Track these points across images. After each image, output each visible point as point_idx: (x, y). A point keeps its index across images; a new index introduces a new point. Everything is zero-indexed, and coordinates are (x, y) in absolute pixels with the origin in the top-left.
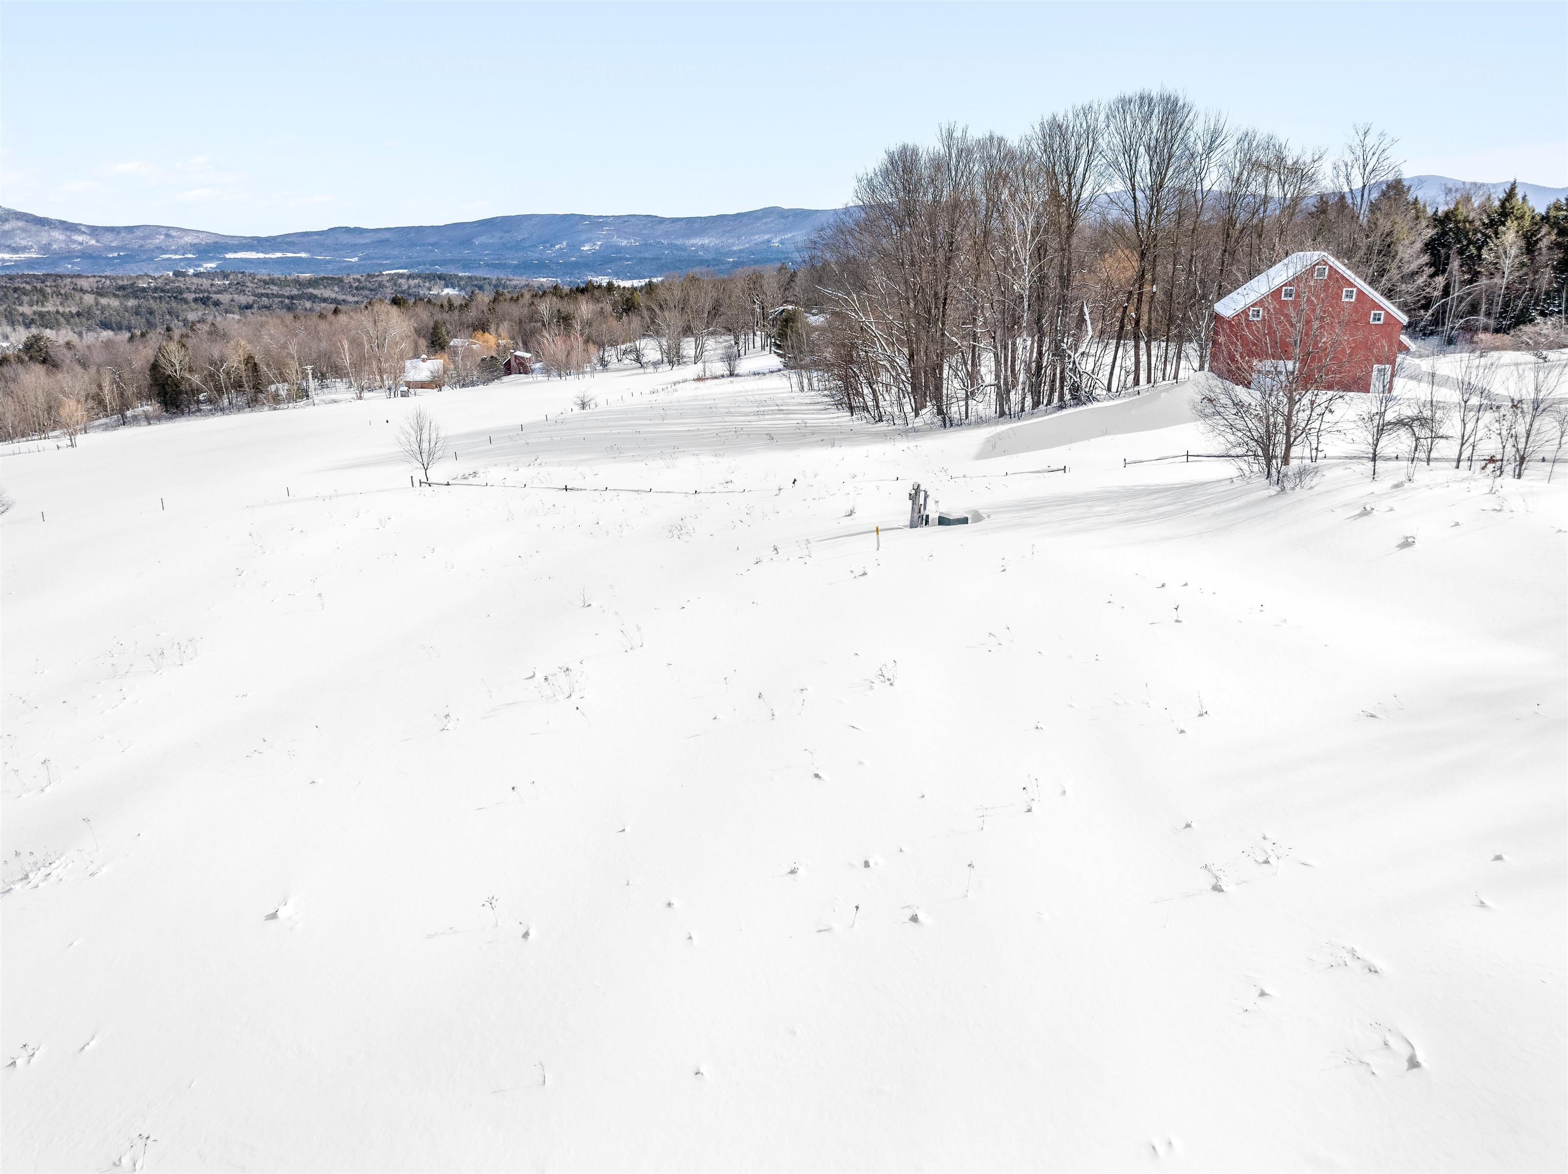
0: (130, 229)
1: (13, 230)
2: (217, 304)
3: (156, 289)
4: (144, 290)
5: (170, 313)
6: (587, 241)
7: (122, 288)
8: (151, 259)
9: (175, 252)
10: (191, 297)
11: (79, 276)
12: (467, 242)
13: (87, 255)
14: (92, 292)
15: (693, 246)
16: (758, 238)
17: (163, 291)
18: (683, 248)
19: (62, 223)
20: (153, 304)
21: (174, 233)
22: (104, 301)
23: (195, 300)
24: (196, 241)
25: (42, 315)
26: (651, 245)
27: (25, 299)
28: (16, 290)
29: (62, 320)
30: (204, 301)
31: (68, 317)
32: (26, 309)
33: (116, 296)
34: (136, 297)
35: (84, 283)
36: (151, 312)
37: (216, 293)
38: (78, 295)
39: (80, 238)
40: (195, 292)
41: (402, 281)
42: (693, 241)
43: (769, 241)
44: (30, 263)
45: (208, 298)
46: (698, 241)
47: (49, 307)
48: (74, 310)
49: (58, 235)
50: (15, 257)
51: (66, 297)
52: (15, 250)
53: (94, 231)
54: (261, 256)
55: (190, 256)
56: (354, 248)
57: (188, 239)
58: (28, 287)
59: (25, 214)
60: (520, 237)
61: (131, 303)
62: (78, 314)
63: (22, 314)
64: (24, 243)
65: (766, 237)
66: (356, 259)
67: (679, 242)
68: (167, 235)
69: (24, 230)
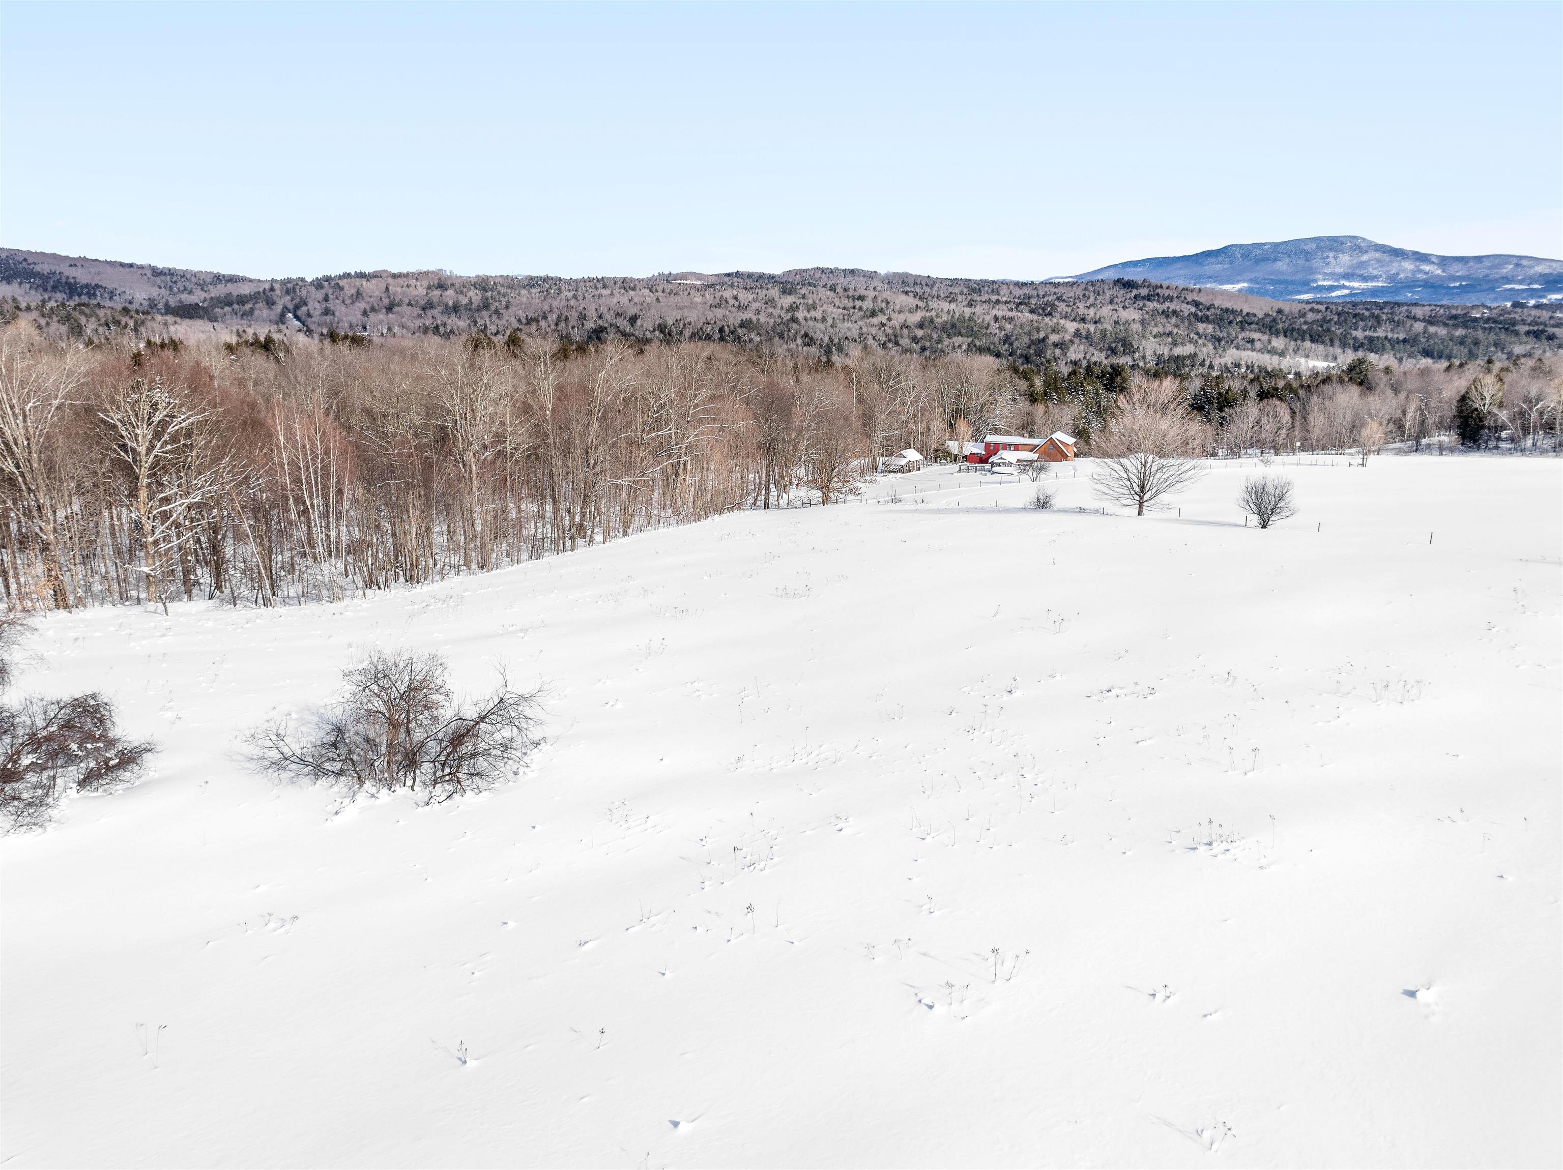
0: (1479, 259)
1: (1369, 260)
2: (1551, 338)
3: (1488, 320)
4: (1476, 320)
5: (1496, 345)
7: (1455, 317)
8: (1493, 289)
9: (1520, 282)
10: (1523, 329)
11: (1416, 304)
13: (1431, 285)
14: (1424, 320)
17: (1495, 322)
19: (1415, 253)
20: (1480, 334)
21: (1524, 262)
22: (1432, 329)
23: (1528, 333)
24: (1547, 271)
25: (1371, 340)
27: (1361, 324)
28: (1355, 316)
29: (1388, 345)
30: (1537, 335)
31: (1394, 343)
32: (1359, 334)
33: (1445, 325)
34: (1466, 327)
35: (1418, 312)
36: (1476, 343)
37: (1553, 326)
38: (1409, 323)
39: (1426, 268)
40: (1529, 325)
44: (1374, 292)
45: (1543, 331)
47: (1380, 333)
48: (1402, 336)
49: (1408, 265)
50: (1364, 285)
51: (1398, 324)
52: (1365, 279)
53: (1444, 261)
55: (1535, 286)
57: (1540, 269)
58: (1367, 313)
59: (1384, 246)
61: (1459, 332)
62: (1405, 341)
63: (1355, 338)
64: (1375, 272)
68: (1517, 265)
69: (1378, 261)
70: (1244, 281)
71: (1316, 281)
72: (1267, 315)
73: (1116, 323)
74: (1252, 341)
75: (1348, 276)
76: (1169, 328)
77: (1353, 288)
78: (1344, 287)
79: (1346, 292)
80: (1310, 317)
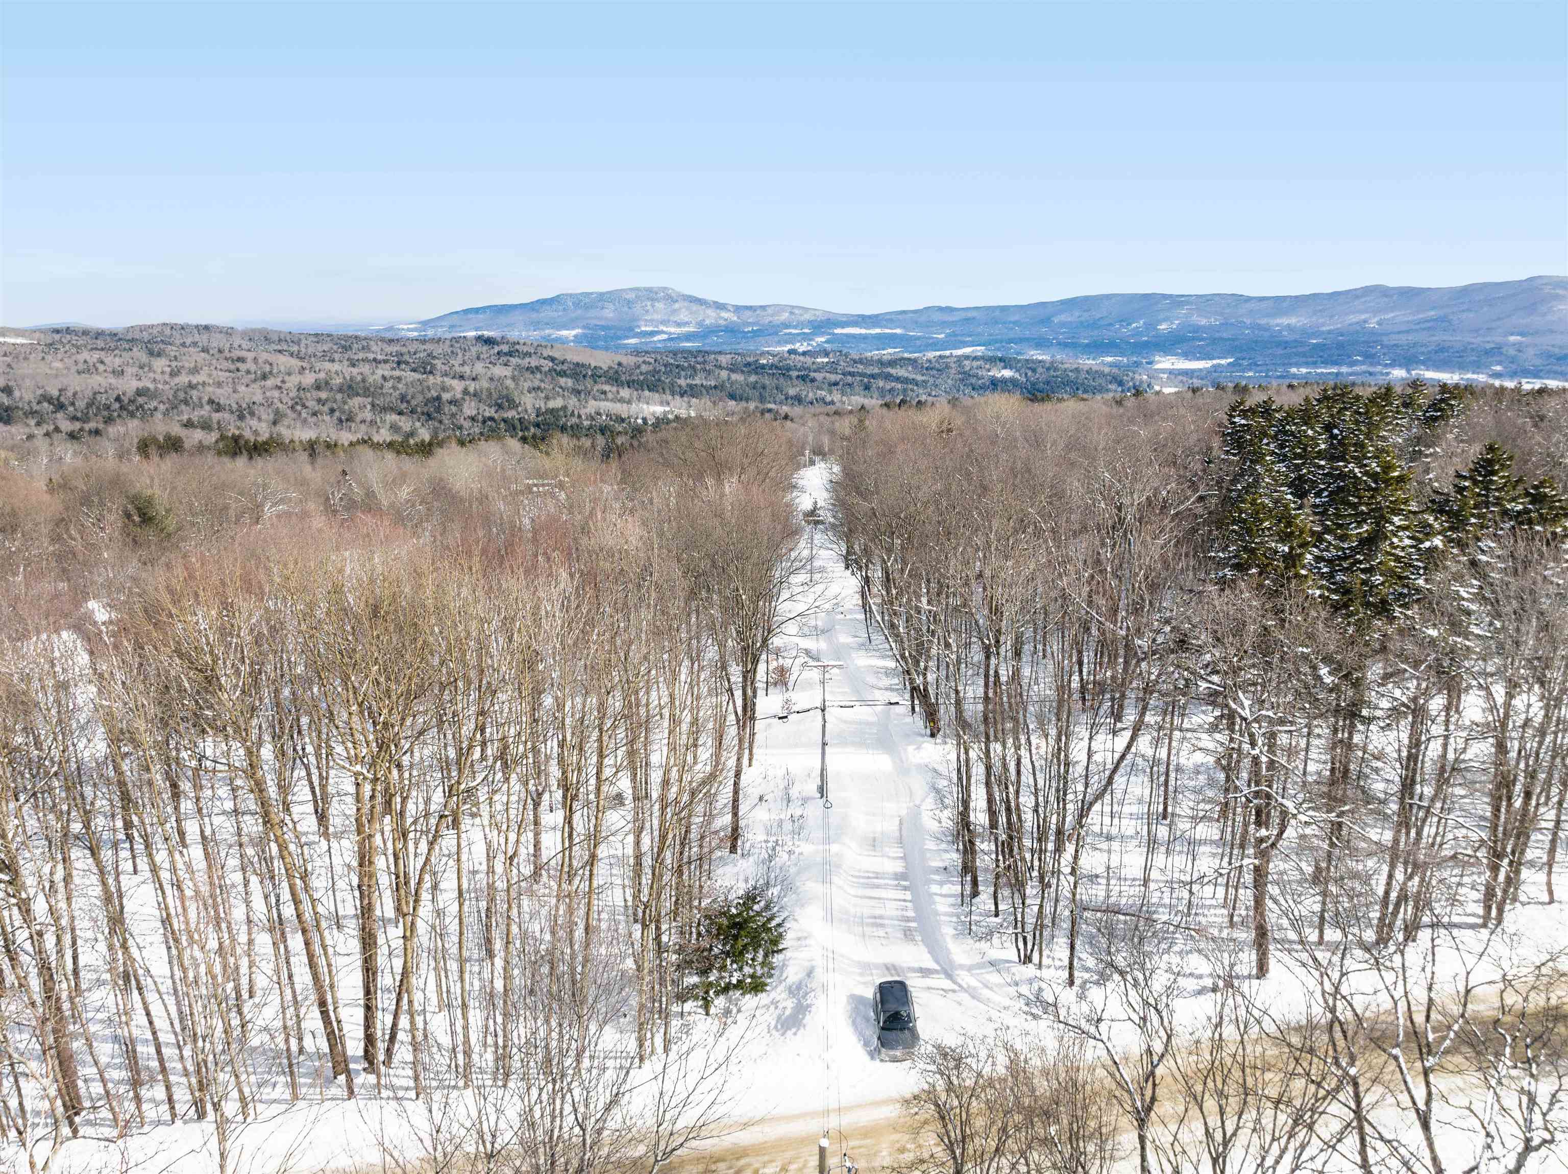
0: (763, 308)
1: (680, 308)
2: (813, 380)
3: (772, 366)
4: (763, 367)
5: (777, 388)
6: (1165, 320)
7: (748, 364)
8: (774, 336)
9: (795, 327)
10: (794, 374)
11: (720, 353)
12: (1046, 321)
13: (731, 330)
14: (727, 369)
15: (1277, 325)
16: (1353, 318)
17: (777, 367)
18: (1266, 328)
19: (715, 303)
20: (767, 381)
21: (797, 311)
22: (734, 376)
23: (798, 377)
24: (813, 318)
25: (691, 386)
26: (1232, 324)
27: (683, 373)
29: (704, 392)
30: (803, 378)
32: (682, 382)
33: (743, 372)
34: (757, 373)
35: (724, 360)
36: (764, 388)
37: (815, 371)
38: (717, 371)
39: (724, 315)
40: (799, 370)
41: (967, 363)
42: (1279, 321)
43: (1365, 321)
44: (686, 339)
45: (807, 376)
46: (1285, 321)
47: (697, 381)
48: (713, 383)
49: (711, 313)
50: (678, 330)
51: (709, 372)
52: (678, 325)
53: (738, 309)
54: (863, 331)
55: (804, 333)
56: (944, 324)
57: (807, 316)
59: (690, 296)
60: (1098, 316)
61: (753, 378)
62: (715, 387)
63: (680, 386)
64: (686, 319)
65: (1363, 317)
66: (943, 336)
67: (1263, 321)
68: (791, 313)
69: (688, 308)
70: (578, 327)
71: (639, 327)
72: (610, 368)
73: (491, 379)
74: (604, 393)
75: (664, 322)
76: (537, 383)
77: (670, 334)
78: (663, 332)
79: (665, 336)
80: (644, 368)
